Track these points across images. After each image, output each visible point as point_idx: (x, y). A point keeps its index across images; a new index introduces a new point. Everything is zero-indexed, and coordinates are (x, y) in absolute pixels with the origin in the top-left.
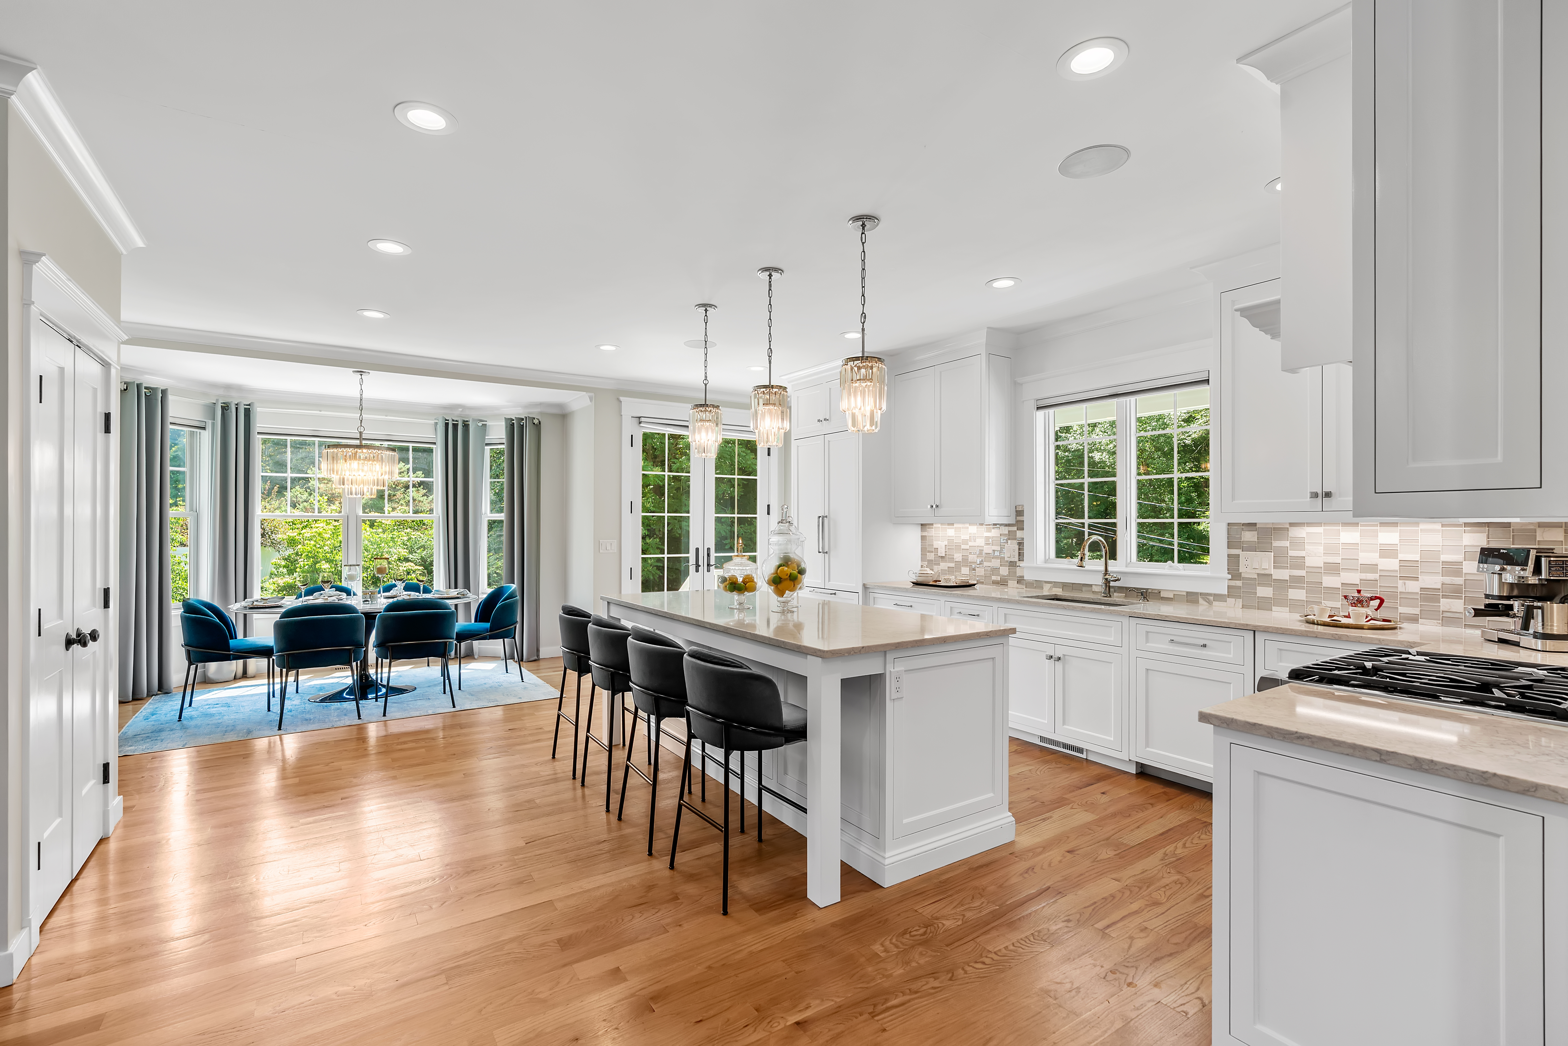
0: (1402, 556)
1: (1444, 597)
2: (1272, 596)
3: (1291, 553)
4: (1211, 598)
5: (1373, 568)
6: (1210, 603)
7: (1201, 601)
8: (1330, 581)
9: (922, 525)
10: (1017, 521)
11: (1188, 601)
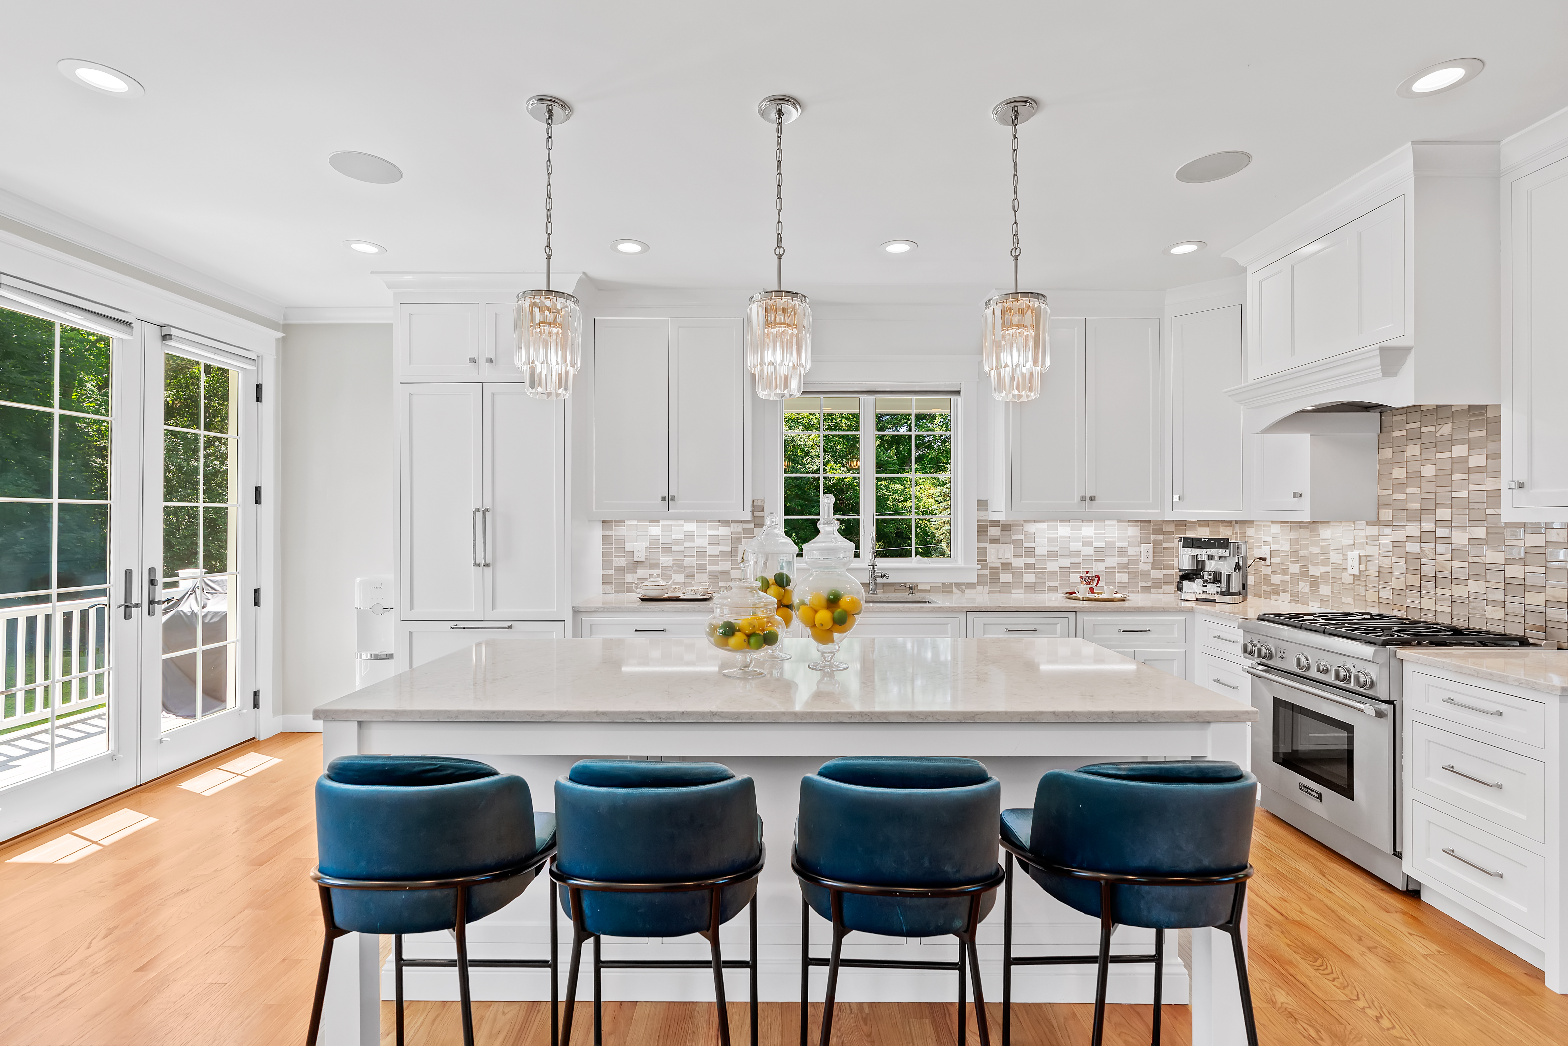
0: (1095, 545)
1: (1118, 572)
2: (1011, 582)
3: (1026, 545)
4: (964, 587)
5: (1077, 554)
6: (963, 591)
7: (955, 590)
8: (1052, 566)
9: (604, 521)
10: (754, 518)
11: (943, 592)
